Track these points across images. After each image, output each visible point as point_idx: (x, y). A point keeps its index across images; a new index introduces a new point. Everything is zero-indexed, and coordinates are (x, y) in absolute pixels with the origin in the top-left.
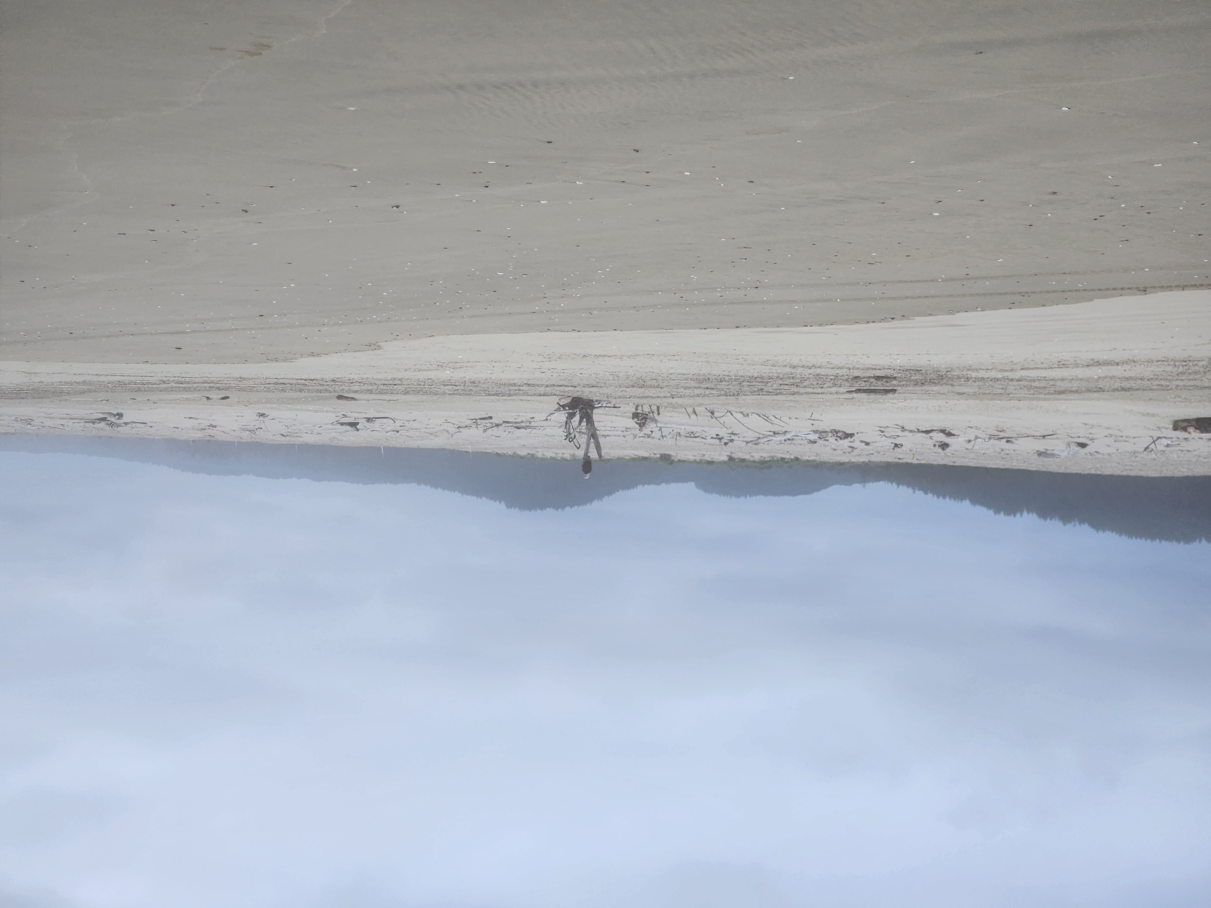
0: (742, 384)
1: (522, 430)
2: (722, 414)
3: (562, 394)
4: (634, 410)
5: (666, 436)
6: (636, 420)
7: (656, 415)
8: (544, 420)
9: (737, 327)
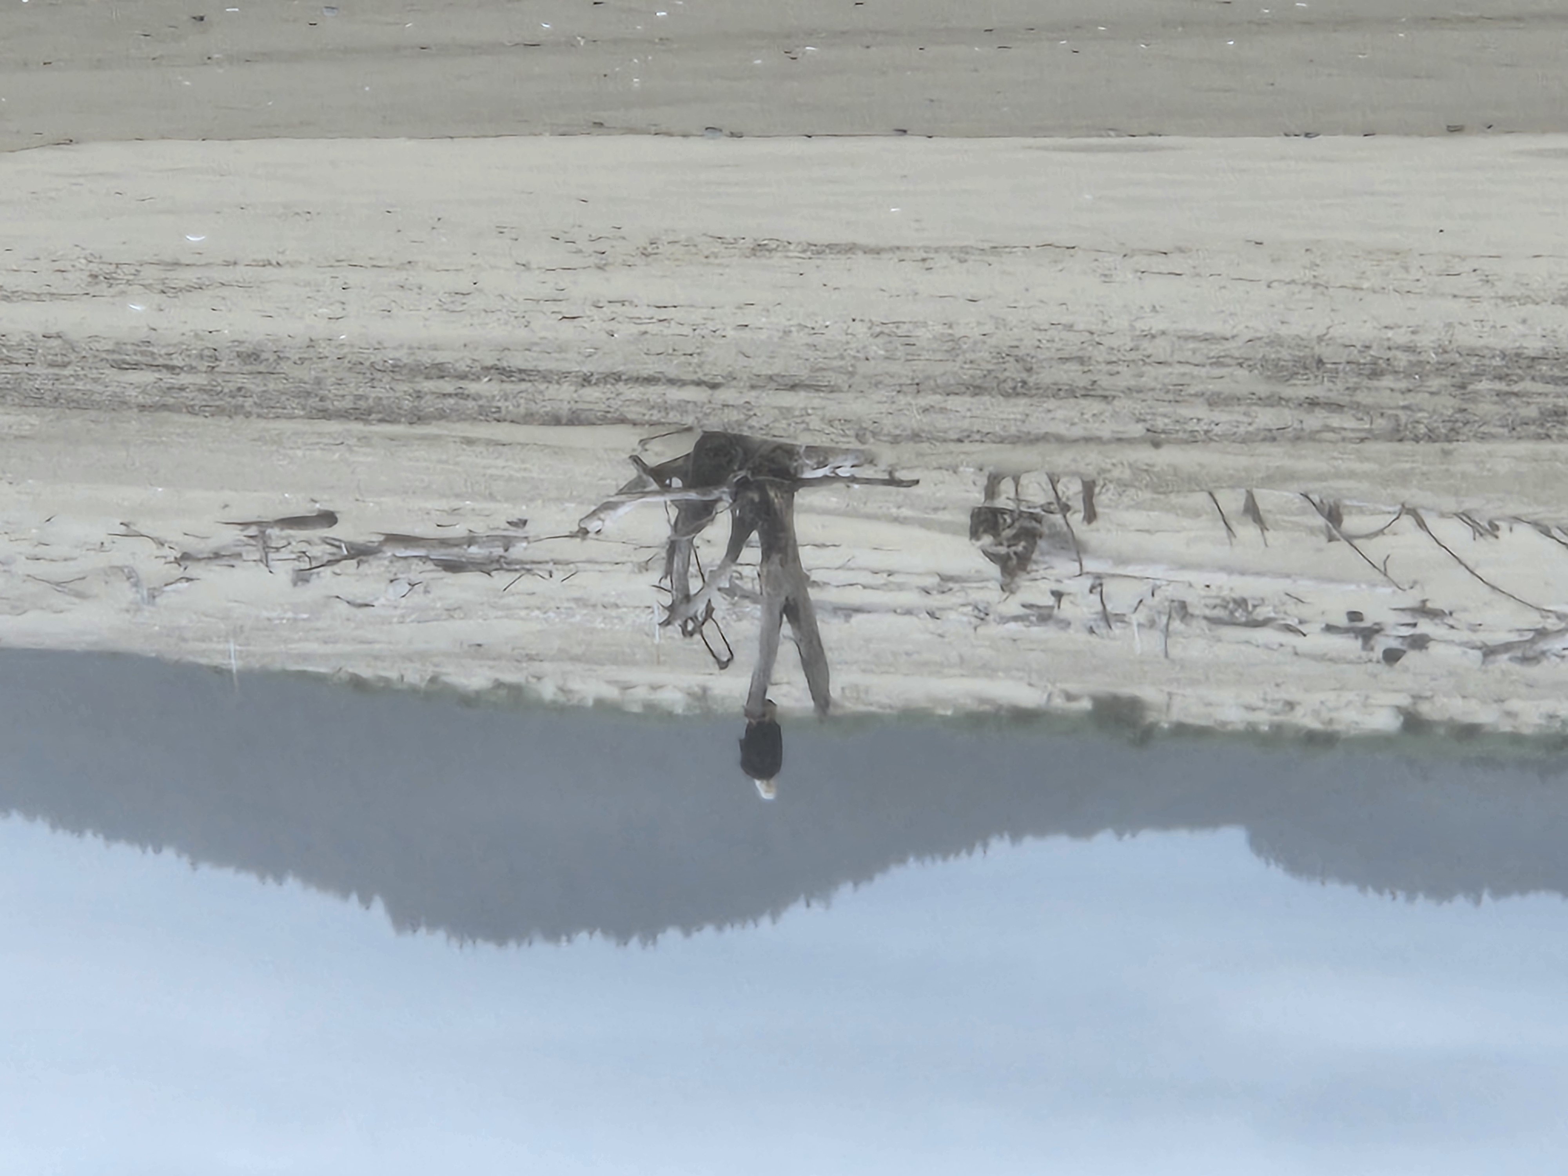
0: (1471, 388)
1: (472, 579)
2: (1379, 522)
3: (656, 416)
4: (977, 497)
5: (1120, 618)
6: (987, 540)
7: (1076, 518)
8: (572, 536)
9: (1454, 130)
